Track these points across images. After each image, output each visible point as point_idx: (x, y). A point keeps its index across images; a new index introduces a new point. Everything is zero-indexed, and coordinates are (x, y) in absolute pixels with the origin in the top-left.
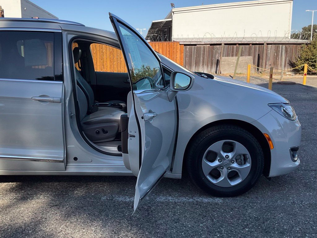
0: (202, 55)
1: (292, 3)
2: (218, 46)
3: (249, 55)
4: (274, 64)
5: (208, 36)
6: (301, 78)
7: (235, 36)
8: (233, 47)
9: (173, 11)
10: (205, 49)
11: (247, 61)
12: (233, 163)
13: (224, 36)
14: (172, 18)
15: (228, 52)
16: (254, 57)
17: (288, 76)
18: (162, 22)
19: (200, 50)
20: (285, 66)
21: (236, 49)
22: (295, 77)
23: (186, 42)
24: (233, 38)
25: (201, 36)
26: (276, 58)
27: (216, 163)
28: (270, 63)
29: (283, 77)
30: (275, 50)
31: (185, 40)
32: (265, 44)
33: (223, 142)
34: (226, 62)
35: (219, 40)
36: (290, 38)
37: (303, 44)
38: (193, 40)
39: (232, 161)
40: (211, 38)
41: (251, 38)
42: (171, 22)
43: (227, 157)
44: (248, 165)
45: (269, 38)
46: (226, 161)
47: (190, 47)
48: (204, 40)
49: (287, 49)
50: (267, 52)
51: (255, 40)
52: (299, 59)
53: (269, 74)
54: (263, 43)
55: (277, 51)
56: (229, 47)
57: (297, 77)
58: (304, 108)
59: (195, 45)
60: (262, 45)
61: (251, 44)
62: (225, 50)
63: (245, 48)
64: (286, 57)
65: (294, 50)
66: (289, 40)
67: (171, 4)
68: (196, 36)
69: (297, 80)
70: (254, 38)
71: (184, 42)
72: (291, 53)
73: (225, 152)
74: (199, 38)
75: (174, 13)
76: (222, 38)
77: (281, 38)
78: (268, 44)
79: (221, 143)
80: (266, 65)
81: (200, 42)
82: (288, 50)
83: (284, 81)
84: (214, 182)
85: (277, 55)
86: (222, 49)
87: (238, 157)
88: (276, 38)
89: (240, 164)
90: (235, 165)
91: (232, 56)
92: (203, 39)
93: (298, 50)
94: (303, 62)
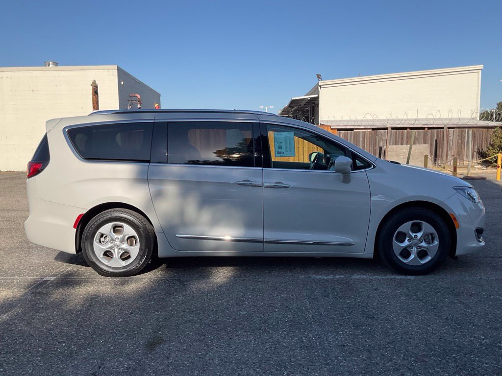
0: (361, 143)
1: (480, 73)
2: (382, 131)
3: (425, 143)
4: (458, 154)
5: (369, 117)
6: (494, 173)
7: (405, 117)
8: (402, 132)
9: (320, 84)
10: (365, 136)
11: (422, 151)
12: (422, 242)
13: (391, 118)
14: (318, 93)
15: (396, 139)
16: (431, 145)
17: (478, 170)
18: (305, 99)
19: (359, 137)
20: (473, 157)
21: (407, 136)
22: (487, 171)
23: (339, 126)
24: (402, 120)
25: (360, 118)
26: (461, 146)
27: (406, 243)
28: (453, 154)
29: (471, 171)
30: (458, 135)
31: (337, 124)
32: (445, 128)
33: (410, 223)
34: (393, 153)
35: (383, 122)
36: (478, 119)
37: (496, 127)
38: (349, 124)
39: (420, 241)
40: (373, 121)
41: (427, 119)
42: (317, 98)
43: (416, 236)
44: (436, 243)
45: (451, 119)
46: (415, 241)
47: (345, 132)
48: (364, 123)
49: (475, 134)
50: (448, 138)
51: (432, 122)
52: (491, 148)
53: (452, 168)
54: (443, 126)
55: (462, 137)
56: (397, 133)
57: (489, 171)
58: (496, 206)
59: (352, 130)
60: (442, 130)
61: (426, 128)
62: (392, 136)
63: (419, 132)
64: (474, 146)
65: (484, 137)
66: (477, 121)
67: (317, 75)
68: (353, 118)
69: (490, 175)
70: (430, 119)
71: (337, 126)
72: (481, 140)
73: (413, 232)
74: (357, 121)
75: (322, 86)
76: (388, 120)
77: (467, 119)
78: (449, 128)
79: (409, 224)
80: (447, 156)
81: (359, 125)
82: (477, 135)
83: (472, 176)
84: (405, 261)
85: (462, 143)
86: (389, 134)
87: (426, 237)
88: (460, 119)
89: (429, 243)
90: (423, 244)
91: (402, 144)
92: (362, 121)
93: (490, 136)
94: (497, 152)
